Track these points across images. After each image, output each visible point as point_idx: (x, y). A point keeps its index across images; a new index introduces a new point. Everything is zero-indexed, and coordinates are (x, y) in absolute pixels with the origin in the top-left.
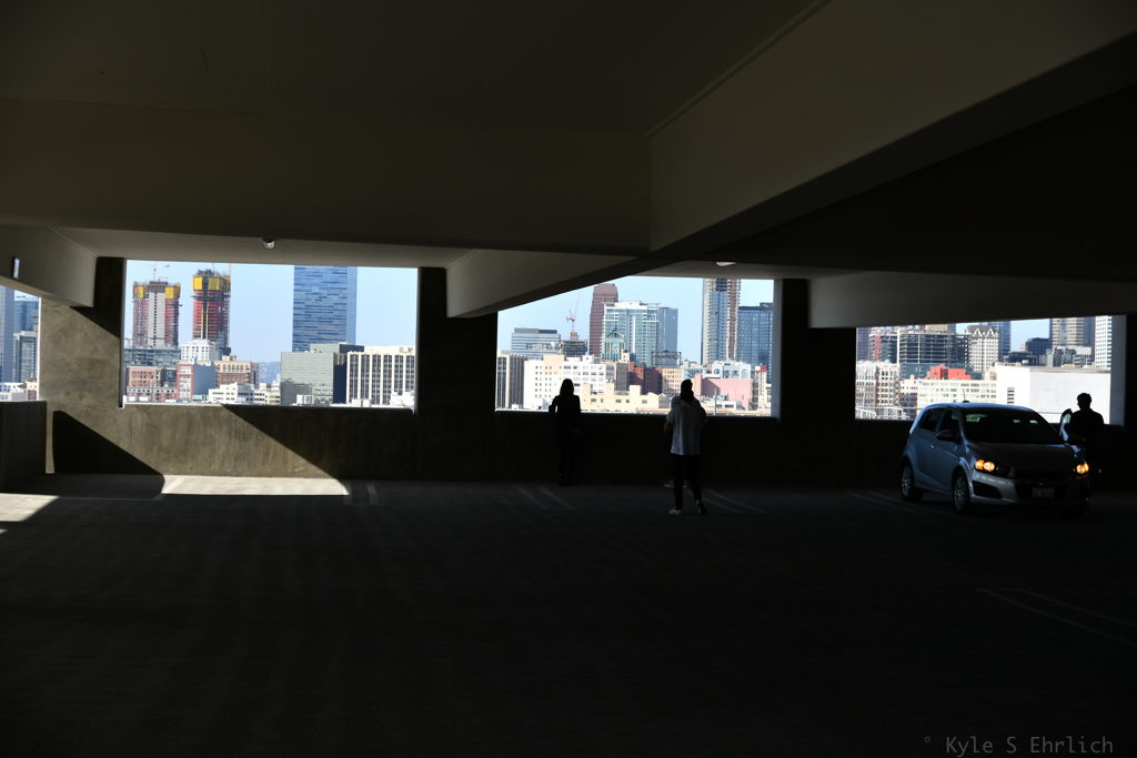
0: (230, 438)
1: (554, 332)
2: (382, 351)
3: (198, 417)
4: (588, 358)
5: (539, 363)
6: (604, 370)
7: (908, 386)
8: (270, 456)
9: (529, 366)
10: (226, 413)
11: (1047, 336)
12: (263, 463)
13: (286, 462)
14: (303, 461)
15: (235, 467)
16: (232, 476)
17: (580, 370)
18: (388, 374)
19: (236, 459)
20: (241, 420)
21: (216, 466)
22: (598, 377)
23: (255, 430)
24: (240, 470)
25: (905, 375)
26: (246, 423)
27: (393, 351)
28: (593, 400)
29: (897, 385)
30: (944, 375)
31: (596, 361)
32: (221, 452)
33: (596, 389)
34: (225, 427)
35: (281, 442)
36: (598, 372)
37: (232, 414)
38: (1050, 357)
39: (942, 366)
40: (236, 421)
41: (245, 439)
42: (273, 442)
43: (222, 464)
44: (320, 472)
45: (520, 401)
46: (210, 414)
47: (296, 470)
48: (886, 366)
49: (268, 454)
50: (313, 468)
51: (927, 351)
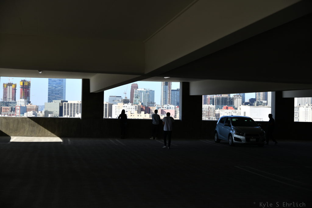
0: (29, 126)
1: (121, 97)
2: (73, 102)
3: (21, 120)
4: (130, 104)
5: (116, 105)
6: (134, 107)
7: (217, 111)
8: (41, 131)
9: (114, 106)
10: (28, 119)
11: (255, 98)
12: (39, 133)
13: (45, 133)
14: (50, 132)
15: (31, 134)
16: (30, 136)
17: (128, 107)
18: (74, 109)
19: (31, 132)
20: (33, 121)
21: (25, 134)
22: (132, 109)
23: (37, 124)
24: (32, 135)
25: (217, 108)
26: (34, 122)
27: (76, 102)
28: (131, 116)
29: (214, 111)
30: (227, 108)
31: (132, 105)
32: (27, 130)
33: (132, 112)
34: (28, 123)
35: (44, 127)
36: (133, 108)
37: (30, 120)
38: (256, 103)
39: (227, 106)
40: (31, 121)
41: (33, 126)
42: (41, 127)
43: (27, 133)
44: (55, 135)
45: (111, 116)
46: (24, 119)
47: (48, 135)
48: (211, 106)
49: (40, 131)
50: (53, 134)
51: (222, 102)
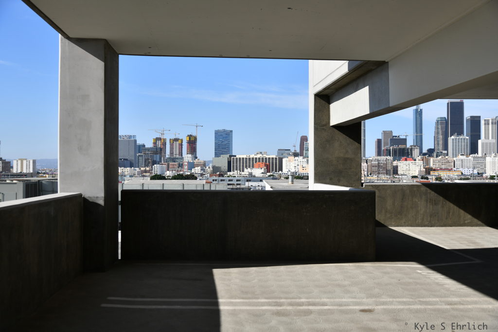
1: (290, 150)
4: (301, 158)
5: (287, 159)
6: (306, 161)
7: (395, 163)
9: (284, 160)
11: (433, 148)
13: (460, 217)
14: (469, 216)
17: (299, 161)
21: (419, 222)
22: (304, 163)
25: (394, 160)
30: (406, 160)
31: (304, 158)
33: (304, 166)
38: (435, 154)
39: (405, 157)
40: (430, 193)
41: (435, 204)
42: (452, 205)
43: (423, 219)
46: (415, 189)
47: (466, 222)
48: (388, 157)
49: (449, 213)
51: (400, 153)
